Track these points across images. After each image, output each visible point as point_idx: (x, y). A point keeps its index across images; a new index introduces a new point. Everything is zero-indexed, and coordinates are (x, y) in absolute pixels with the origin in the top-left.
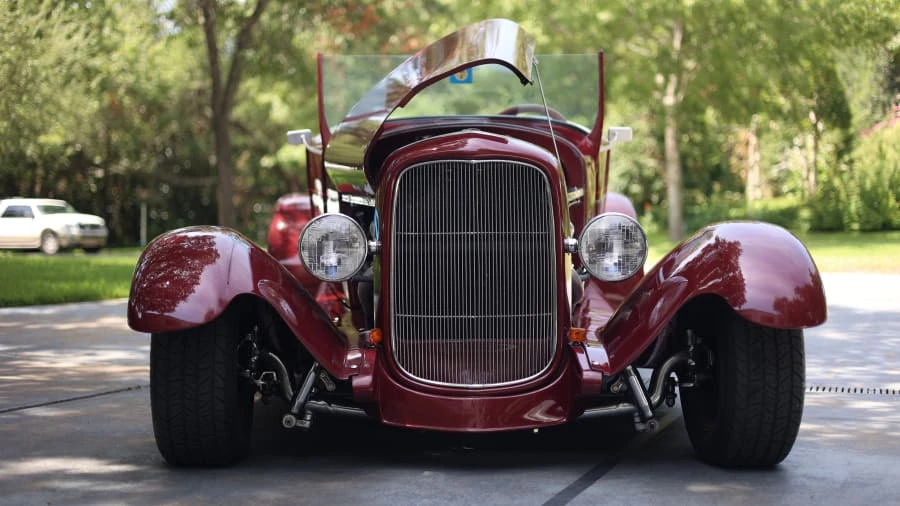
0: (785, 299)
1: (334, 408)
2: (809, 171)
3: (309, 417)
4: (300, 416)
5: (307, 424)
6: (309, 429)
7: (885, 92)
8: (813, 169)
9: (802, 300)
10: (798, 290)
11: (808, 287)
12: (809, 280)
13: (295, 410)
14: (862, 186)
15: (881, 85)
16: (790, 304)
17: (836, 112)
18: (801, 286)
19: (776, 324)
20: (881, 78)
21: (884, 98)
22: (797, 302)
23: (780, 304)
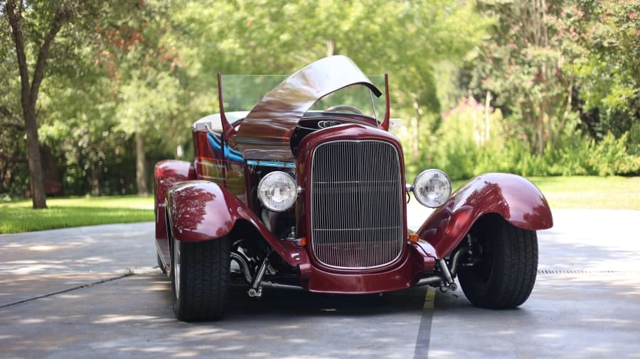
0: (528, 214)
1: (275, 285)
2: (413, 141)
3: (261, 291)
4: (257, 290)
5: (260, 295)
6: (261, 297)
7: (457, 88)
8: (416, 140)
9: (538, 214)
10: (535, 209)
11: (541, 207)
12: (541, 203)
13: (255, 286)
14: (448, 151)
15: (454, 83)
16: (531, 216)
17: (431, 102)
18: (536, 206)
19: (526, 228)
20: (454, 78)
21: (457, 92)
22: (535, 215)
23: (526, 217)
